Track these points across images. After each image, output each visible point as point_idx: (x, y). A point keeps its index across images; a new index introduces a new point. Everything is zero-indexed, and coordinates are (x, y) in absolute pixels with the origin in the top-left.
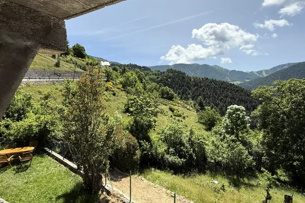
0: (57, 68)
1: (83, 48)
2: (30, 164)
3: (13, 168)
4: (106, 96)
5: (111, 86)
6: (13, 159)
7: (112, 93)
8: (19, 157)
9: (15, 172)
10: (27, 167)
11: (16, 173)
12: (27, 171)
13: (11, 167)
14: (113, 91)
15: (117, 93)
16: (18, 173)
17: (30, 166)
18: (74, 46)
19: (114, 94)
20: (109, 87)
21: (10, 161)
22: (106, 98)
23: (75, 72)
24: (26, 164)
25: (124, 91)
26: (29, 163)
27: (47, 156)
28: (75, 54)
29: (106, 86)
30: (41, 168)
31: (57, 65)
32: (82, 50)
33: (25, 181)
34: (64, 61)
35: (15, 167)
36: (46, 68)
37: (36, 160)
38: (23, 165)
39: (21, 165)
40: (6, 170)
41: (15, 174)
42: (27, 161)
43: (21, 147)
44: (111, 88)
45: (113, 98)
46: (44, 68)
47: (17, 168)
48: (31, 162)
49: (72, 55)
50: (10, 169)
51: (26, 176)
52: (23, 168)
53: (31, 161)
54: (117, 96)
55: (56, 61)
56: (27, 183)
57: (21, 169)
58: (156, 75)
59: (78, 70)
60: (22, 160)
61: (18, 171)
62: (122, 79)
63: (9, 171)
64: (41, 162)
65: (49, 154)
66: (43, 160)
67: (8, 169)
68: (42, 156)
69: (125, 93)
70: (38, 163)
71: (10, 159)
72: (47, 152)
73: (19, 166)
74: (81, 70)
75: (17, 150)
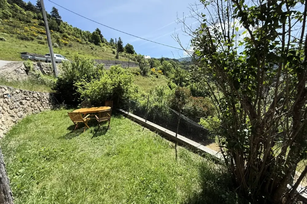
0: (117, 60)
1: (132, 46)
2: (109, 126)
3: (90, 129)
4: (152, 78)
5: (155, 71)
6: (89, 119)
7: (156, 76)
8: (95, 117)
9: (92, 136)
10: (106, 129)
11: (94, 136)
12: (106, 134)
13: (88, 128)
14: (156, 75)
15: (159, 76)
16: (96, 136)
17: (108, 128)
18: (126, 46)
19: (157, 77)
20: (153, 72)
21: (87, 121)
22: (152, 79)
23: (129, 62)
24: (104, 125)
25: (164, 74)
26: (107, 124)
27: (124, 117)
28: (127, 52)
29: (151, 71)
30: (121, 131)
31: (117, 57)
32: (131, 48)
33: (106, 151)
34: (121, 56)
35: (93, 128)
36: (110, 59)
37: (114, 121)
38: (101, 127)
39: (99, 127)
40: (83, 132)
41: (92, 138)
42: (105, 122)
43: (98, 107)
44: (155, 72)
45: (156, 79)
46: (109, 59)
47: (95, 130)
48: (109, 123)
49: (125, 52)
50: (86, 131)
51: (106, 141)
52: (101, 130)
53: (110, 121)
54: (159, 78)
55: (115, 55)
56: (108, 154)
57: (99, 131)
58: (183, 64)
59: (130, 61)
60: (99, 121)
61: (96, 133)
62: (161, 66)
63: (85, 133)
64: (120, 124)
65: (126, 116)
66: (121, 121)
67: (84, 131)
68: (120, 118)
69: (165, 76)
70: (116, 125)
71: (86, 118)
72: (123, 113)
73: (97, 127)
74: (132, 61)
75: (93, 109)
